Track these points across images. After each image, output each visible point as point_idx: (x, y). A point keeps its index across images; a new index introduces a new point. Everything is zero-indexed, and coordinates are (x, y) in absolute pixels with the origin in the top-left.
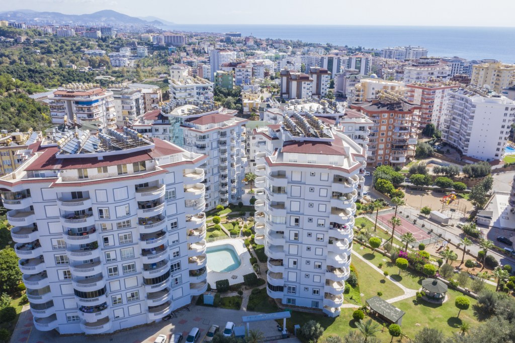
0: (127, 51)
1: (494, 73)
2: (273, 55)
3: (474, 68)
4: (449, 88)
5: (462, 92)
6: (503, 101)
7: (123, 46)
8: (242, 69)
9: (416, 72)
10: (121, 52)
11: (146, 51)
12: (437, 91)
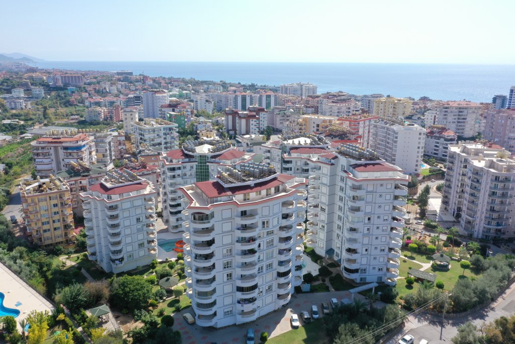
0: (20, 93)
1: (390, 106)
2: (178, 93)
3: (375, 103)
4: (368, 119)
5: (383, 122)
6: (417, 128)
7: (15, 88)
8: (182, 109)
9: (337, 108)
10: (13, 93)
11: (43, 92)
12: (360, 122)
